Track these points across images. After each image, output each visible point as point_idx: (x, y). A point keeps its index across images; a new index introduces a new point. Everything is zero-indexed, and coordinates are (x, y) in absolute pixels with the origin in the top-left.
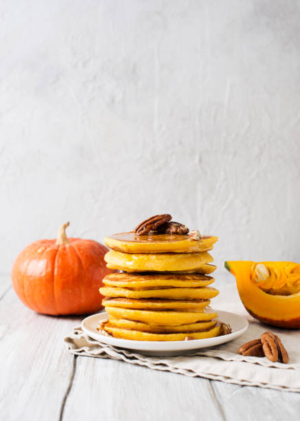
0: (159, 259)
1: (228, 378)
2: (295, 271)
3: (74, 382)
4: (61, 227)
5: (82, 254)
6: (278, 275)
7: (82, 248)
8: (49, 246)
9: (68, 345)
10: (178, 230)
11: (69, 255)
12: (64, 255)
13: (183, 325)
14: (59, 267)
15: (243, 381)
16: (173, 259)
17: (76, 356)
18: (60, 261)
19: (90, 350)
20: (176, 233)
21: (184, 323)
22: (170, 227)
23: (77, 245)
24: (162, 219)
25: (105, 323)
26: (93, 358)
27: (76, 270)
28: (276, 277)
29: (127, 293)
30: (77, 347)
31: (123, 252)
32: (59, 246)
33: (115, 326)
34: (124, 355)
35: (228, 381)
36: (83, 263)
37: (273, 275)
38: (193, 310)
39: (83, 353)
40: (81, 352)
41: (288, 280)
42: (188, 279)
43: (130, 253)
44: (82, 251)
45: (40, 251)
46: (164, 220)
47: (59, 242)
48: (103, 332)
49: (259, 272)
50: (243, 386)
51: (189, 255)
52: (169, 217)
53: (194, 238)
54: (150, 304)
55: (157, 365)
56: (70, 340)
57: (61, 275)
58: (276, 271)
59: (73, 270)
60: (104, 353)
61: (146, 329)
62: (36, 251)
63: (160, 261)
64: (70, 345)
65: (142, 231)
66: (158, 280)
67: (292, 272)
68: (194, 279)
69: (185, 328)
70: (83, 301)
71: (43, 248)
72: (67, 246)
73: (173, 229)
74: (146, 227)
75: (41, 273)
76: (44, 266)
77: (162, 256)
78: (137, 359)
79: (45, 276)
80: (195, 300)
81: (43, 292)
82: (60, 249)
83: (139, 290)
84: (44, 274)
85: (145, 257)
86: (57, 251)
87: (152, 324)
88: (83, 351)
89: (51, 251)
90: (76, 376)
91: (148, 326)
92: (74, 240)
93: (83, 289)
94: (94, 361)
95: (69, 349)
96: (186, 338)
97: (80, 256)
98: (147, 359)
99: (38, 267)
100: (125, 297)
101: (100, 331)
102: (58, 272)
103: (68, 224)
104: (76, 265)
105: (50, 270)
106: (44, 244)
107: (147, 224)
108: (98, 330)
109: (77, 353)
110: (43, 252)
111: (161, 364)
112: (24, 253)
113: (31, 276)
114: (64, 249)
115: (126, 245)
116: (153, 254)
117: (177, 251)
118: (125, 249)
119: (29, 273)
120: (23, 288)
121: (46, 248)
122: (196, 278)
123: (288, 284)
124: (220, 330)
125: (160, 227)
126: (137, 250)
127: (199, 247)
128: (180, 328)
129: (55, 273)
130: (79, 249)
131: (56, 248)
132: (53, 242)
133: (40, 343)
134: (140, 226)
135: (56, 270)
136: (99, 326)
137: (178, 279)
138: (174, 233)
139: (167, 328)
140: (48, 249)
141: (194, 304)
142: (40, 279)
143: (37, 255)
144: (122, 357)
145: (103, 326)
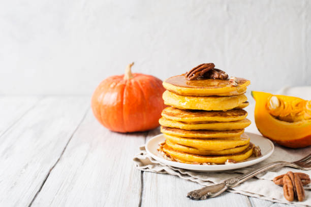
0: (206, 101)
1: (262, 196)
2: (299, 105)
3: (143, 198)
4: (128, 67)
5: (144, 88)
6: (286, 106)
7: (144, 82)
8: (119, 82)
9: (136, 163)
10: (220, 77)
11: (134, 88)
12: (130, 89)
13: (225, 150)
14: (127, 98)
15: (274, 199)
16: (217, 101)
17: (142, 172)
18: (128, 93)
19: (153, 167)
20: (219, 79)
21: (226, 148)
22: (213, 74)
23: (140, 81)
24: (207, 67)
25: (163, 144)
26: (155, 174)
27: (139, 100)
28: (284, 107)
29: (181, 126)
30: (143, 165)
31: (178, 94)
32: (126, 81)
33: (171, 149)
34: (180, 173)
35: (262, 198)
36: (145, 94)
37: (282, 106)
38: (232, 139)
39: (147, 170)
40: (146, 169)
41: (292, 111)
42: (229, 116)
43: (183, 95)
44: (144, 86)
45: (112, 86)
46: (209, 68)
47: (126, 77)
48: (163, 153)
49: (272, 102)
50: (274, 203)
51: (230, 98)
52: (213, 65)
53: (233, 84)
54: (199, 135)
55: (206, 181)
56: (137, 160)
57: (129, 105)
58: (285, 103)
59: (137, 100)
60: (163, 171)
61: (196, 153)
62: (109, 86)
63: (207, 103)
64: (138, 163)
65: (193, 77)
66: (205, 117)
67: (297, 105)
68: (233, 115)
69: (227, 152)
70: (145, 123)
71: (114, 84)
72: (133, 81)
73: (216, 75)
74: (195, 73)
75: (113, 103)
76: (116, 98)
77: (209, 99)
78: (190, 176)
79: (117, 105)
80: (234, 131)
81: (115, 117)
82: (128, 84)
83: (190, 124)
84: (115, 104)
85: (195, 99)
86: (124, 86)
87: (201, 149)
88: (148, 168)
89: (120, 86)
90: (144, 191)
91: (198, 151)
92: (138, 75)
93: (144, 114)
94: (157, 176)
95: (137, 166)
96: (228, 161)
97: (143, 89)
98: (197, 177)
99: (111, 98)
100: (179, 129)
101: (160, 152)
102: (126, 102)
103: (133, 64)
104: (140, 97)
105: (120, 101)
106: (115, 80)
107: (196, 72)
108: (158, 150)
109: (143, 170)
110: (114, 86)
111: (209, 181)
112: (100, 87)
113: (105, 106)
114: (130, 84)
115: (180, 90)
116: (202, 97)
117: (220, 95)
118: (179, 92)
119: (105, 103)
120: (100, 114)
121: (116, 84)
122: (235, 114)
123: (292, 114)
124: (253, 152)
125: (206, 73)
126: (189, 94)
127: (238, 92)
128: (223, 153)
129: (124, 103)
130: (142, 84)
131: (124, 83)
132: (122, 77)
133: (115, 160)
134: (190, 73)
135: (124, 100)
136: (159, 148)
137: (221, 116)
138: (216, 79)
139: (213, 152)
140: (118, 85)
141: (234, 134)
142: (113, 108)
143: (110, 89)
144: (178, 174)
145: (162, 148)
